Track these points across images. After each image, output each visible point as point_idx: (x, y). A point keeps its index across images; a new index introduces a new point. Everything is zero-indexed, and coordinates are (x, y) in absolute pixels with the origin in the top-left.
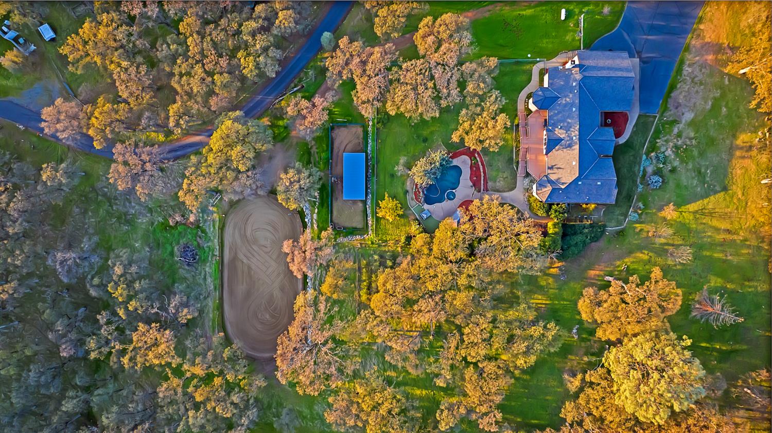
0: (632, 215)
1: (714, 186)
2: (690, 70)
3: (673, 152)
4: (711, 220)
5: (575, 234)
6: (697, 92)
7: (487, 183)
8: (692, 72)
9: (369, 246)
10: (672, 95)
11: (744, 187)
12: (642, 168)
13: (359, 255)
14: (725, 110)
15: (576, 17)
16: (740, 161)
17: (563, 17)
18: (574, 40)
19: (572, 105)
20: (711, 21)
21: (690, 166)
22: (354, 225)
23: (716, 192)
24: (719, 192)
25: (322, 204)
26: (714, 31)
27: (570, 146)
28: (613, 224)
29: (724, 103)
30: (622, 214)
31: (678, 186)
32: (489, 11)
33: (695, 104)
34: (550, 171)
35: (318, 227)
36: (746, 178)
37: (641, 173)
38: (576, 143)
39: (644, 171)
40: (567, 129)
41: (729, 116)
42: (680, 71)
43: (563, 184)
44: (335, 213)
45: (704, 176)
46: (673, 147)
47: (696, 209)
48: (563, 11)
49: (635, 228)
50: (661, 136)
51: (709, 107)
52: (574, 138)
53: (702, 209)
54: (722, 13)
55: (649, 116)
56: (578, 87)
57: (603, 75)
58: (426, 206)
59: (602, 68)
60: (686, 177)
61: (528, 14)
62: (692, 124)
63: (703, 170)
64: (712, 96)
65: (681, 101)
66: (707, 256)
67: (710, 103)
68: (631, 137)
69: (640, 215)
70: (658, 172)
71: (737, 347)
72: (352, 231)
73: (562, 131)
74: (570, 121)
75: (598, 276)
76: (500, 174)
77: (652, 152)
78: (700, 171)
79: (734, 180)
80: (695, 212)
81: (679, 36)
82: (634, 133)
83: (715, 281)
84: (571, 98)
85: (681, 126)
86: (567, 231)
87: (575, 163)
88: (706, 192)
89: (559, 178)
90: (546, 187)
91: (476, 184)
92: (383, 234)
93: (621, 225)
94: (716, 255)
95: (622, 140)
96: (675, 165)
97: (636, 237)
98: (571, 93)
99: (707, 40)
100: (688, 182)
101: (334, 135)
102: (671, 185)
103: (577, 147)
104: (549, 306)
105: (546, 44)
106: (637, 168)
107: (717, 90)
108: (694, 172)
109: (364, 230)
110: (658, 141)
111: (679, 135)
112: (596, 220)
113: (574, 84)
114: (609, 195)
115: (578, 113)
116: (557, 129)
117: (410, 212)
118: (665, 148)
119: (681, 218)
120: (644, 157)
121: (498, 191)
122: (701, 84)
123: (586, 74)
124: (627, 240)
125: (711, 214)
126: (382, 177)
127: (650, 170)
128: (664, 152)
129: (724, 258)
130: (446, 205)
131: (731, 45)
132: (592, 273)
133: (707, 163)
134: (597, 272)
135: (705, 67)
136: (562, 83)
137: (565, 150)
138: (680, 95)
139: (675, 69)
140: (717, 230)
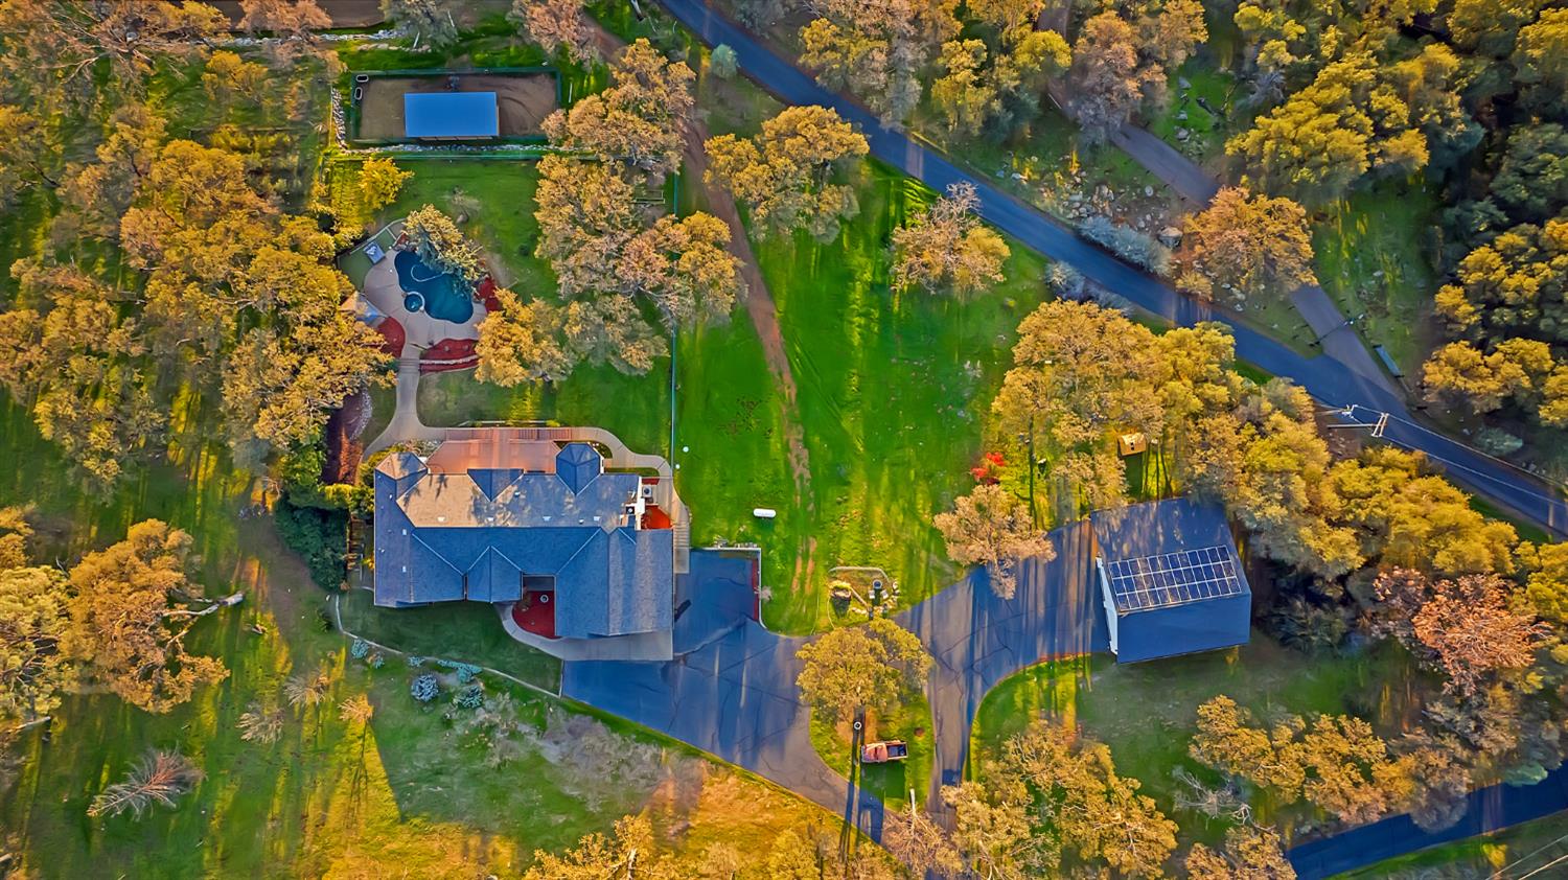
0: (359, 646)
1: (409, 800)
2: (647, 757)
3: (482, 723)
4: (343, 793)
5: (325, 534)
6: (600, 769)
7: (437, 371)
8: (641, 762)
9: (321, 149)
10: (599, 723)
11: (406, 854)
12: (454, 664)
13: (305, 132)
14: (561, 821)
15: (759, 538)
16: (459, 848)
17: (758, 512)
18: (712, 532)
19: (557, 516)
20: (742, 796)
21: (453, 756)
22: (366, 122)
23: (398, 801)
24: (400, 808)
25: (406, 59)
26: (721, 802)
27: (477, 511)
28: (345, 608)
29: (572, 819)
30: (364, 625)
31: (416, 733)
32: (780, 374)
33: (576, 765)
34: (435, 477)
35: (361, 51)
36: (422, 858)
37: (444, 663)
38: (481, 521)
39: (454, 670)
40: (513, 507)
41: (546, 827)
42: (646, 738)
43: (407, 500)
44: (388, 84)
45: (430, 781)
46: (490, 722)
47: (369, 766)
48: (771, 513)
49: (338, 652)
50: (516, 701)
51: (568, 790)
52: (491, 519)
53: (366, 777)
54: (754, 817)
55: (558, 680)
56: (590, 524)
57: (612, 574)
58: (392, 255)
59: (629, 575)
60: (432, 747)
61: (772, 448)
62: (537, 758)
63: (442, 779)
64: (589, 796)
65: (583, 739)
66: (274, 783)
67: (575, 793)
68: (517, 643)
69: (363, 661)
70: (442, 695)
71: (96, 840)
72: (353, 116)
73: (510, 497)
74: (526, 511)
75: (247, 581)
76: (452, 397)
77: (486, 685)
78: (441, 774)
79: (418, 837)
80: (361, 764)
81: (716, 736)
82: (524, 650)
83: (225, 797)
84: (571, 511)
85: (533, 739)
86: (332, 519)
87: (441, 521)
88: (400, 784)
89: (418, 491)
90: (403, 467)
91: (435, 350)
92: (343, 175)
93: (346, 625)
94: (277, 801)
95: (509, 625)
96: (457, 727)
97: (320, 653)
98: (582, 512)
99: (706, 789)
100: (422, 751)
101: (539, 79)
102: (418, 721)
103: (473, 523)
104: (191, 488)
105: (708, 475)
106: (455, 655)
107: (601, 806)
108: (440, 763)
109: (354, 136)
110: (507, 696)
111: (514, 735)
112: (353, 576)
113: (597, 519)
114: (388, 592)
115: (540, 525)
116: (515, 488)
117: (383, 224)
118: (491, 708)
119: (350, 738)
120: (476, 669)
121: (420, 390)
122: (616, 778)
123: (614, 540)
124: (313, 636)
125: (356, 792)
126: (456, 171)
127: (450, 681)
128: (482, 705)
129: (270, 816)
130: (397, 295)
131: (690, 832)
132: (254, 567)
133: (455, 788)
134: (254, 577)
135: (648, 786)
136: (605, 496)
137: (472, 503)
138: (597, 737)
139: (653, 730)
140: (326, 805)
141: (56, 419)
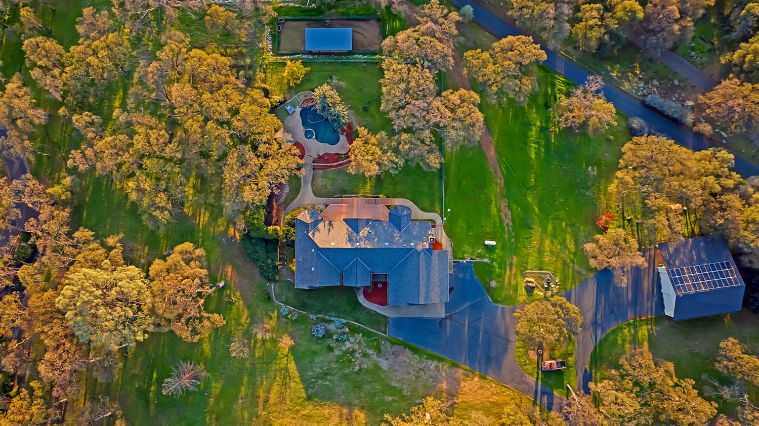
0: (285, 309)
1: (312, 388)
2: (432, 367)
3: (349, 349)
4: (278, 385)
5: (267, 252)
6: (409, 373)
7: (322, 169)
8: (430, 370)
9: (260, 56)
10: (407, 350)
11: (311, 416)
12: (333, 319)
13: (252, 46)
14: (390, 400)
15: (487, 256)
16: (338, 413)
17: (487, 242)
18: (464, 252)
19: (391, 242)
20: (482, 387)
21: (334, 365)
22: (282, 43)
23: (306, 389)
24: (306, 393)
25: (304, 11)
26: (471, 390)
27: (350, 240)
28: (277, 290)
29: (396, 398)
30: (287, 299)
31: (315, 353)
32: (496, 172)
33: (397, 371)
34: (327, 222)
35: (280, 7)
36: (319, 419)
37: (327, 318)
38: (353, 245)
39: (332, 321)
40: (368, 238)
41: (383, 403)
42: (432, 357)
43: (313, 234)
44: (294, 23)
45: (323, 379)
46: (353, 348)
47: (291, 371)
48: (494, 243)
49: (273, 312)
50: (365, 338)
51: (393, 384)
52: (358, 244)
53: (289, 376)
54: (488, 398)
55: (386, 327)
56: (409, 247)
57: (421, 272)
58: (298, 110)
59: (429, 273)
60: (323, 361)
61: (492, 209)
62: (377, 367)
63: (329, 377)
64: (404, 387)
65: (400, 357)
66: (242, 379)
67: (397, 385)
68: (365, 308)
69: (286, 316)
70: (328, 335)
71: (152, 408)
72: (276, 39)
73: (366, 233)
74: (376, 240)
75: (226, 275)
76: (329, 182)
77: (350, 329)
78: (328, 375)
79: (317, 407)
80: (287, 370)
81: (467, 357)
82: (368, 311)
83: (216, 387)
84: (398, 240)
85: (375, 357)
86: (271, 243)
87: (333, 245)
88: (307, 380)
89: (319, 231)
90: (311, 217)
91: (320, 158)
92: (272, 69)
93: (277, 299)
94: (243, 389)
95: (361, 299)
96: (335, 351)
97: (264, 312)
98: (404, 241)
99: (463, 384)
100: (317, 363)
101: (372, 21)
102: (316, 347)
103: (349, 246)
104: (196, 227)
105: (461, 224)
106: (333, 314)
107: (411, 392)
108: (327, 369)
109: (276, 52)
110: (361, 335)
111: (365, 355)
112: (281, 273)
113: (412, 244)
114: (302, 281)
115: (383, 247)
116: (369, 229)
117: (293, 94)
118: (353, 341)
119: (281, 356)
120: (344, 321)
121: (313, 180)
122: (417, 377)
123: (422, 256)
124: (261, 304)
125: (284, 384)
126: (330, 68)
127: (332, 327)
128: (348, 340)
129: (240, 397)
130: (301, 129)
131: (456, 406)
132: (229, 269)
133: (336, 382)
134: (229, 274)
135: (434, 382)
136: (415, 233)
137: (347, 236)
138: (407, 356)
139: (433, 353)
140: (268, 391)
141: (139, 190)
